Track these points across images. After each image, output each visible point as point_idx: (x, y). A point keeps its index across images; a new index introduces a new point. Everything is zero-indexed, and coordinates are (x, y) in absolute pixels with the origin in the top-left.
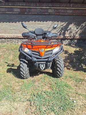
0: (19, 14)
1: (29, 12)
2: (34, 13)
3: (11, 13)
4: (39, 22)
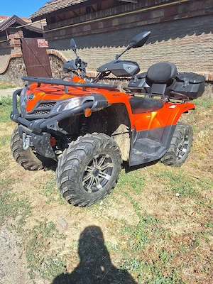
0: (161, 23)
1: (185, 12)
2: (196, 14)
3: (146, 23)
4: (210, 36)
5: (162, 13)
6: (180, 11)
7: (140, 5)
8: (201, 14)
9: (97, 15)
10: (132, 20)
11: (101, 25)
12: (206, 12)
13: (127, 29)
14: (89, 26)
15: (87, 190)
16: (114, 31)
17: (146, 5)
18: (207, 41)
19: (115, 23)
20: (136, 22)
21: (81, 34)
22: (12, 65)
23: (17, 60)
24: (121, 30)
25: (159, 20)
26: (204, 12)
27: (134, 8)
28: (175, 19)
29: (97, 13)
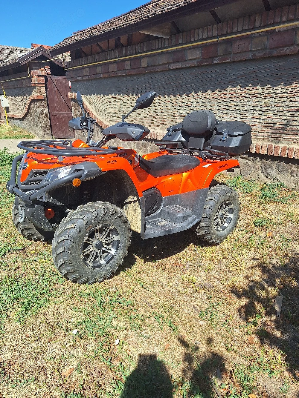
0: (199, 66)
1: (227, 53)
2: (241, 57)
3: (180, 66)
4: (259, 89)
5: (198, 54)
6: (220, 52)
7: (174, 41)
8: (247, 58)
9: (124, 52)
10: (163, 60)
11: (128, 65)
12: (252, 56)
13: (158, 72)
14: (115, 65)
15: (87, 264)
16: (144, 74)
17: (180, 42)
18: (255, 96)
19: (144, 63)
20: (169, 63)
21: (106, 75)
22: (33, 109)
23: (38, 103)
24: (151, 73)
25: (195, 63)
26: (250, 56)
27: (166, 45)
28: (215, 62)
29: (124, 49)
